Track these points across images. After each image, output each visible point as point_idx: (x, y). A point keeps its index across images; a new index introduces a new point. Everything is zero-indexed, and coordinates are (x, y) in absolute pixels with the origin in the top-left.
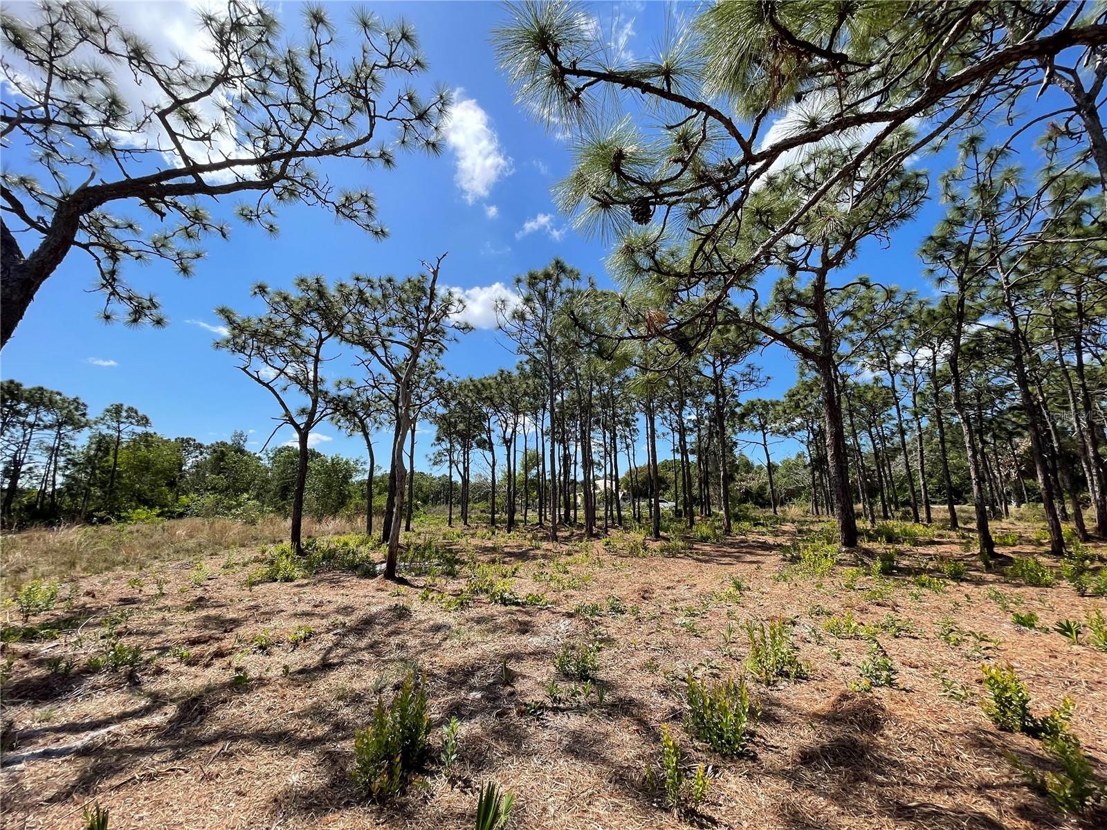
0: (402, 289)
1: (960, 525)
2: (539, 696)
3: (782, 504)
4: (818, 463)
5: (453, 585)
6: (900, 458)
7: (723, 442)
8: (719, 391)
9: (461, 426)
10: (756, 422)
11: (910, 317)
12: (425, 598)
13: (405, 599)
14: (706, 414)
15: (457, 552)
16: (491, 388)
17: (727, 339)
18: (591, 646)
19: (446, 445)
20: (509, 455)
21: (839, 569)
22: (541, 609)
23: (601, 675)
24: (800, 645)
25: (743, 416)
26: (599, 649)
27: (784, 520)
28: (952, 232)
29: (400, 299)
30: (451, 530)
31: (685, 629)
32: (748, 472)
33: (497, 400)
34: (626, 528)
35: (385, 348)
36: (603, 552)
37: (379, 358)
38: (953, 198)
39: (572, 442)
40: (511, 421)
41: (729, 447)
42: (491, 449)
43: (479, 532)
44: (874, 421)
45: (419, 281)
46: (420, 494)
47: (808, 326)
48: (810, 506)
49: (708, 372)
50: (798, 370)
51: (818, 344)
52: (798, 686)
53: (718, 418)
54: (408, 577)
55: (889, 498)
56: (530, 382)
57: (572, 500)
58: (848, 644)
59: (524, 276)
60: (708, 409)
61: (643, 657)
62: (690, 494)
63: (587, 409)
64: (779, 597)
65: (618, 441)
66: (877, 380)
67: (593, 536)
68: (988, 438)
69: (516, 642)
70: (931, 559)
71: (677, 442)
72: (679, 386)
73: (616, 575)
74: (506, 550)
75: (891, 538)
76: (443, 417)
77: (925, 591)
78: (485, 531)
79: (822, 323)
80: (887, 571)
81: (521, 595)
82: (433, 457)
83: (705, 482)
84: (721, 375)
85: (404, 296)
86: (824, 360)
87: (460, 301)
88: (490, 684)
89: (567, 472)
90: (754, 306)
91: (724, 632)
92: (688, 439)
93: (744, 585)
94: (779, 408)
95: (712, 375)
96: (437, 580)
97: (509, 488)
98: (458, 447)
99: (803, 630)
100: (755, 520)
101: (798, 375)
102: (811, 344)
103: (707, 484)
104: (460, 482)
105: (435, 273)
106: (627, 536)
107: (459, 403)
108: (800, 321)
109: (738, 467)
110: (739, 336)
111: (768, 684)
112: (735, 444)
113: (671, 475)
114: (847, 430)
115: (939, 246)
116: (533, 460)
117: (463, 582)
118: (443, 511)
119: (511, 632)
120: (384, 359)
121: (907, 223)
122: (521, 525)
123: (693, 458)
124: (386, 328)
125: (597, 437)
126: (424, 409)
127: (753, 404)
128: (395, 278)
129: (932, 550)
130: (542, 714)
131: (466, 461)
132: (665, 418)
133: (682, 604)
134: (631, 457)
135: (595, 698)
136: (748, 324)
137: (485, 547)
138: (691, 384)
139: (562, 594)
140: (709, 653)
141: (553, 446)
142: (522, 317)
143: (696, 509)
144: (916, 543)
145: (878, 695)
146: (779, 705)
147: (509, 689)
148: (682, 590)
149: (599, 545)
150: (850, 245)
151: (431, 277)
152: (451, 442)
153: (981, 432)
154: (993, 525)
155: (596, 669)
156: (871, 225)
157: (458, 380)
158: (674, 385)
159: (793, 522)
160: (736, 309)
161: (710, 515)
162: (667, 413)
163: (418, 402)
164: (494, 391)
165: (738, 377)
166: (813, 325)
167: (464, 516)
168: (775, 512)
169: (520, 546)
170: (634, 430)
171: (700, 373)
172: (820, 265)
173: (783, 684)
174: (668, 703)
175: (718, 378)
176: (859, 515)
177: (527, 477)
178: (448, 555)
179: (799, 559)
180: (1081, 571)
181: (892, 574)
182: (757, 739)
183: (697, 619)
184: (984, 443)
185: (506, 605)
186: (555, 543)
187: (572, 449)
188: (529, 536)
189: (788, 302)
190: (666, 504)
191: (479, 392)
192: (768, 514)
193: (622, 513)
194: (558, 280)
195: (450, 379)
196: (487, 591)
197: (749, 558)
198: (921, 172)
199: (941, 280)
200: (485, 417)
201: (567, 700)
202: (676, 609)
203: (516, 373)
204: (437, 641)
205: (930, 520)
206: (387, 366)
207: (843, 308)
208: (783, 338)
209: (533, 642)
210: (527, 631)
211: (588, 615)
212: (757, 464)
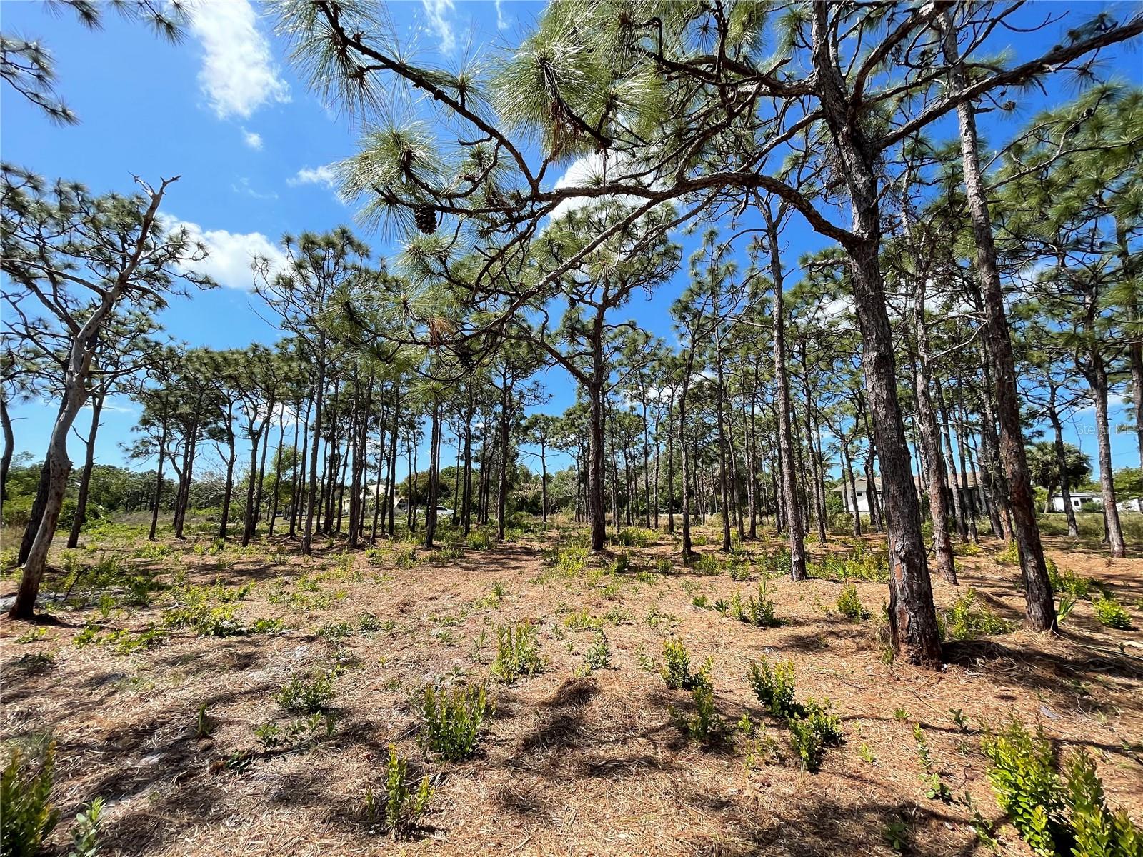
0: (99, 207)
1: (675, 530)
2: (250, 742)
3: (553, 512)
4: (583, 477)
5: (142, 618)
6: (643, 476)
7: (506, 453)
8: (507, 404)
9: (185, 409)
10: (538, 435)
11: (660, 360)
12: (86, 640)
13: (47, 645)
14: (494, 424)
15: (156, 574)
16: (237, 364)
17: (518, 354)
18: (330, 671)
19: (158, 430)
20: (255, 451)
21: (587, 570)
22: (274, 636)
23: (338, 703)
24: (543, 642)
25: (527, 428)
26: (339, 674)
27: (552, 527)
28: (693, 300)
29: (93, 220)
30: (153, 544)
31: (440, 640)
32: (526, 482)
33: (245, 381)
34: (397, 538)
35: (55, 283)
36: (366, 564)
37: (41, 295)
38: (696, 274)
39: (344, 442)
40: (263, 409)
41: (510, 456)
42: (231, 441)
43: (198, 547)
44: (629, 442)
45: (132, 203)
46: (104, 496)
47: (586, 354)
48: (574, 515)
49: (499, 382)
50: (576, 392)
51: (592, 371)
52: (534, 680)
53: (504, 429)
54: (57, 614)
55: (633, 508)
56: (294, 364)
57: (337, 507)
58: (582, 636)
59: (297, 235)
60: (496, 419)
61: (390, 674)
62: (469, 502)
63: (365, 405)
64: (535, 599)
65: (398, 443)
66: (632, 408)
67: (355, 546)
68: (700, 464)
69: (227, 681)
70: (652, 558)
71: (462, 448)
72: (470, 392)
73: (375, 590)
74: (237, 567)
75: (629, 541)
76: (156, 394)
77: (644, 584)
78: (209, 544)
79: (597, 353)
80: (620, 571)
81: (247, 622)
82: (131, 446)
83: (485, 490)
84: (511, 387)
85: (101, 216)
86: (595, 385)
87: (201, 246)
88: (176, 742)
89: (332, 477)
90: (544, 327)
91: (478, 638)
92: (473, 446)
93: (505, 590)
94: (558, 424)
95: (502, 387)
96: (113, 613)
97: (251, 493)
98: (179, 436)
99: (548, 629)
100: (526, 527)
101: (576, 397)
102: (588, 370)
103: (487, 491)
104: (177, 481)
105: (156, 199)
106: (397, 546)
107: (185, 378)
108: (581, 349)
109: (518, 476)
110: (528, 353)
111: (509, 683)
112: (517, 454)
113: (453, 482)
114: (607, 449)
115: (683, 309)
116: (287, 459)
117: (159, 613)
118: (145, 520)
119: (223, 669)
120: (51, 299)
121: (665, 284)
122: (264, 536)
123: (476, 466)
124: (60, 255)
125: (374, 438)
126: (122, 379)
127: (537, 418)
128: (87, 186)
129: (654, 551)
130: (249, 763)
131: (190, 455)
132: (454, 424)
133: (443, 614)
134: (413, 462)
135: (323, 730)
136: (537, 342)
137: (205, 565)
138: (482, 392)
139: (304, 616)
140: (459, 661)
141: (316, 443)
142: (289, 284)
143: (474, 517)
144: (646, 545)
145: (595, 677)
146: (515, 701)
147: (206, 742)
148: (445, 600)
149: (362, 557)
150: (624, 291)
151: (150, 201)
152: (165, 428)
153: (695, 458)
154: (692, 530)
155: (332, 696)
156: (641, 278)
157: (187, 347)
158: (465, 392)
159: (558, 528)
160: (529, 327)
161: (486, 523)
162: (456, 419)
163: (111, 368)
164: (240, 369)
165: (525, 392)
166: (590, 354)
167: (178, 526)
168: (545, 520)
169: (257, 562)
170: (419, 434)
171: (490, 382)
172: (601, 302)
173: (522, 681)
174: (407, 719)
175: (507, 389)
176: (609, 522)
177: (279, 476)
178: (140, 579)
179: (556, 562)
180: (736, 563)
181: (625, 572)
182: (489, 737)
183: (454, 629)
184: (697, 466)
185: (222, 636)
186: (307, 557)
187: (343, 450)
188: (273, 549)
189: (574, 330)
190: (444, 512)
191: (217, 368)
192: (539, 521)
193: (396, 521)
194: (343, 252)
195: (173, 344)
196: (195, 622)
197: (514, 564)
198: (678, 245)
199: (682, 335)
200: (227, 401)
201: (286, 740)
202: (435, 620)
203: (275, 352)
204: (98, 698)
205: (657, 526)
206: (55, 310)
207: (615, 344)
208: (565, 361)
209: (254, 677)
210: (247, 665)
211: (334, 638)
212: (534, 474)
